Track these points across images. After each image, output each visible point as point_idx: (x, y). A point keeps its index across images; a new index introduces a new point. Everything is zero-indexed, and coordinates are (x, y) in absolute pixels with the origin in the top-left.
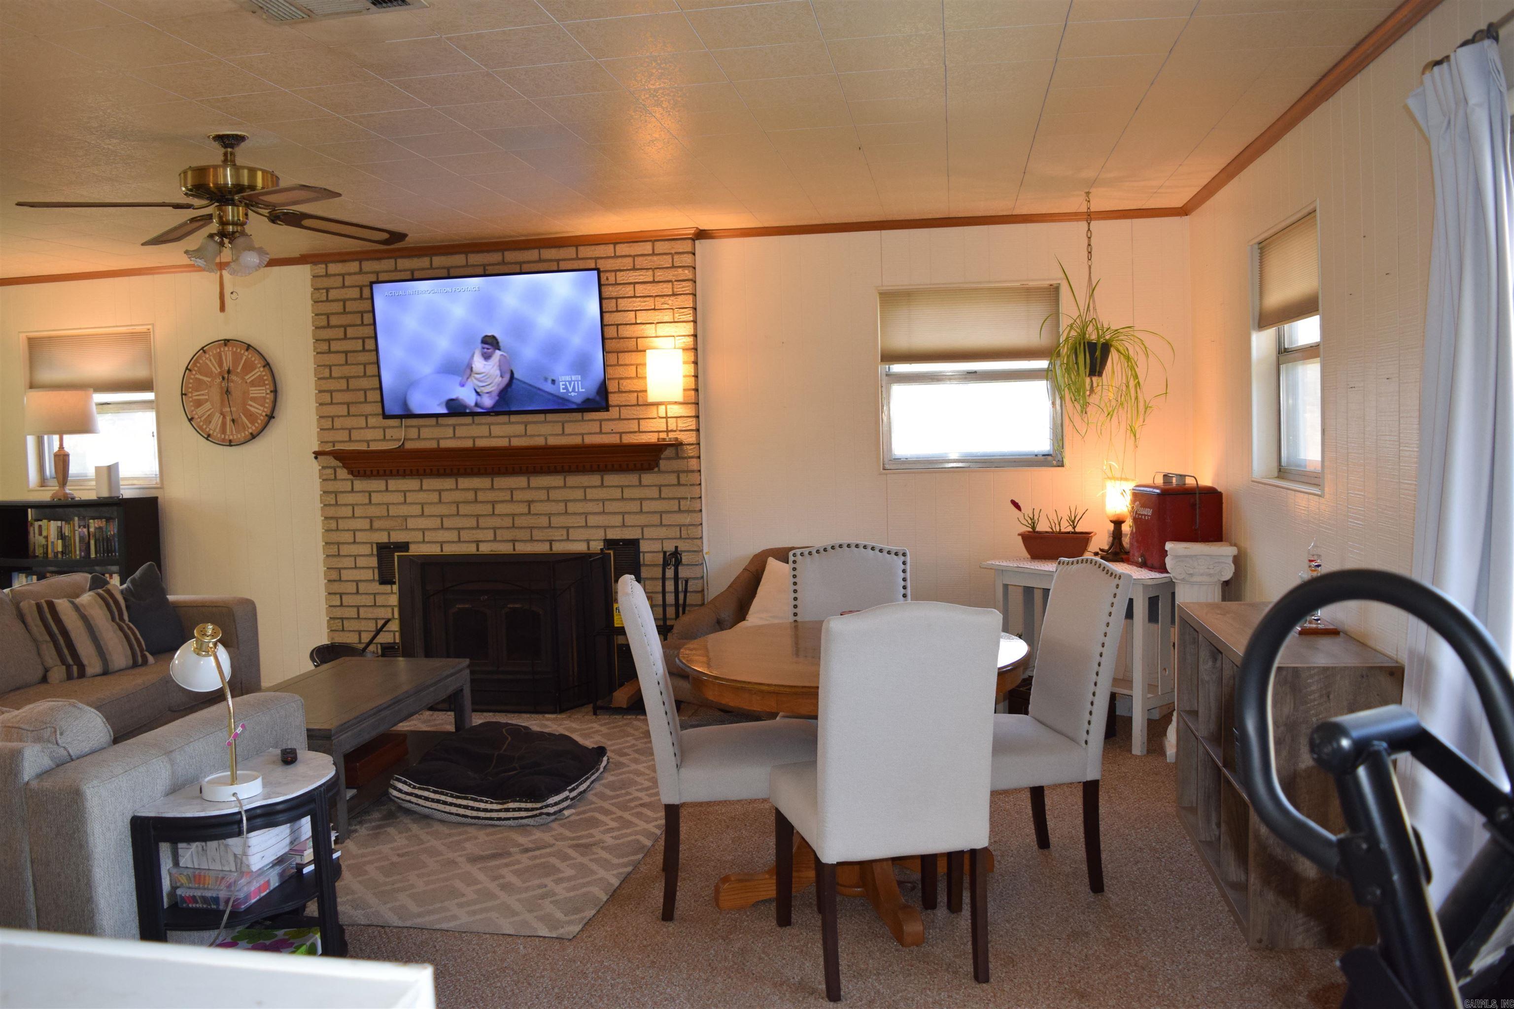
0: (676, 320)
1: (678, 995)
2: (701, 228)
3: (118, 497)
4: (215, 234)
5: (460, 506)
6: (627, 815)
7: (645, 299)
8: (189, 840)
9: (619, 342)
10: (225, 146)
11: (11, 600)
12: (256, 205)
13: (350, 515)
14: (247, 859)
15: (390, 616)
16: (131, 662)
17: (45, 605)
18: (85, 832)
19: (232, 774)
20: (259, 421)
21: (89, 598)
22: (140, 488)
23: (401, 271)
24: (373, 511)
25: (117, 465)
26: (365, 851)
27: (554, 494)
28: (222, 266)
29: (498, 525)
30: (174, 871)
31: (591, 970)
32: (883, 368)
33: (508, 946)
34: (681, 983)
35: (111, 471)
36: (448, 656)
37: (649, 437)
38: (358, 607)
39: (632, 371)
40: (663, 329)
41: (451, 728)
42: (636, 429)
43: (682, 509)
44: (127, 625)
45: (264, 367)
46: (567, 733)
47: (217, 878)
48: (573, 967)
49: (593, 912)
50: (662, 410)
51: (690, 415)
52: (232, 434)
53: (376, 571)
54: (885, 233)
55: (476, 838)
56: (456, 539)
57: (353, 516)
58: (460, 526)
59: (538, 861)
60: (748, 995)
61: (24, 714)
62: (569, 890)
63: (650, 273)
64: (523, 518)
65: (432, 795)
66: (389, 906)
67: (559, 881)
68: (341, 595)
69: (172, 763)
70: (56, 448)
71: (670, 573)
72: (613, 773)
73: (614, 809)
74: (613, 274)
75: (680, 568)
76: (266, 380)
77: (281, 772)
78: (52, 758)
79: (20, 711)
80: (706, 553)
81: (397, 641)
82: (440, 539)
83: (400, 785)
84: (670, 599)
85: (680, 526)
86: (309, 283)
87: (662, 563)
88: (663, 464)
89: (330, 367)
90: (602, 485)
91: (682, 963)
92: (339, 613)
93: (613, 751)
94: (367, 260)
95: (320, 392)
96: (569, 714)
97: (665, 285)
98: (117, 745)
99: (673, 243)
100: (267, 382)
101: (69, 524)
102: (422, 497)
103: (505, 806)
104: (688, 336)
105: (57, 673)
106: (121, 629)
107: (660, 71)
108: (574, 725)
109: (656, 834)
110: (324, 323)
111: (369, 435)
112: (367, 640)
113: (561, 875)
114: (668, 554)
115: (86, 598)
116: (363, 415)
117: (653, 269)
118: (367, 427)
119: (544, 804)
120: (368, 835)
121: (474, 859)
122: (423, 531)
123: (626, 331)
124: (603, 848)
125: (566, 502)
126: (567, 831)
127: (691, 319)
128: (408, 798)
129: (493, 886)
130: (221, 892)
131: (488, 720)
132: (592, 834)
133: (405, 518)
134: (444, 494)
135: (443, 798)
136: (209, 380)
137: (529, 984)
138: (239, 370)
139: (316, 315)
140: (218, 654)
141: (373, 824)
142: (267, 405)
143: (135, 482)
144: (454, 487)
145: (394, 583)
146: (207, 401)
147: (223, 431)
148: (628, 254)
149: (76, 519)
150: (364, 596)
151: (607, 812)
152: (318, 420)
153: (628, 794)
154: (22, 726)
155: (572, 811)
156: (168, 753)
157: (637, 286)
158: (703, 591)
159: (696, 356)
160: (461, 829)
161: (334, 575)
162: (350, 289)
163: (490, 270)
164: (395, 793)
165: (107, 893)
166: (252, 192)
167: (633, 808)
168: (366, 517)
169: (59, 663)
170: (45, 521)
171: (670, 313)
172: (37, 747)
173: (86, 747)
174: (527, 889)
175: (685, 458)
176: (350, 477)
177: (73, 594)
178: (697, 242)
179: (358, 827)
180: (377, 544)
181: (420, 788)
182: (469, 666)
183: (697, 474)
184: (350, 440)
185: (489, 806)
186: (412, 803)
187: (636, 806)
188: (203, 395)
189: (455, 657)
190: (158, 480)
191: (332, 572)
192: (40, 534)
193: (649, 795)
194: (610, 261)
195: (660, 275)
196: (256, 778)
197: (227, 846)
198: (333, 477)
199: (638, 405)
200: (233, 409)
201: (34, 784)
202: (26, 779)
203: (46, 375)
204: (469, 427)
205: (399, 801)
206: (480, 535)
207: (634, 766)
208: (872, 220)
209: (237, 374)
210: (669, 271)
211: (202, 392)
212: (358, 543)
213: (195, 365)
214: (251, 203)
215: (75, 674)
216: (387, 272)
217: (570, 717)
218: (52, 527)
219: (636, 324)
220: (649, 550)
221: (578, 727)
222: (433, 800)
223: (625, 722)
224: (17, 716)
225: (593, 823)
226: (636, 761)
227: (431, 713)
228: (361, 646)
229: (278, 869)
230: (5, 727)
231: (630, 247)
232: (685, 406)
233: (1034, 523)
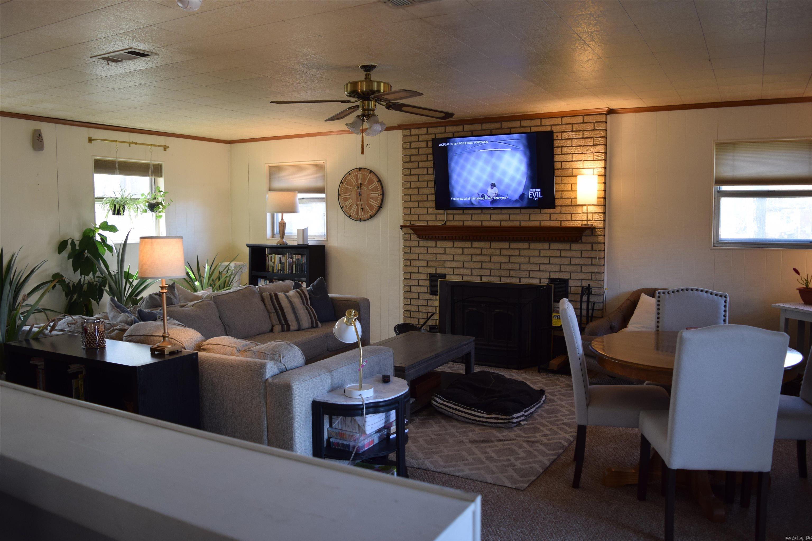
0: (595, 159)
1: (580, 529)
2: (611, 108)
3: (307, 244)
4: (360, 115)
5: (473, 256)
6: (555, 428)
7: (578, 148)
8: (338, 415)
9: (562, 171)
10: (366, 71)
11: (258, 292)
12: (381, 100)
13: (417, 258)
14: (365, 428)
15: (434, 311)
16: (310, 325)
17: (273, 295)
18: (292, 406)
19: (360, 384)
20: (375, 209)
21: (293, 293)
22: (317, 241)
23: (447, 133)
24: (428, 257)
25: (307, 228)
26: (418, 431)
27: (523, 253)
28: (363, 131)
29: (492, 267)
30: (330, 429)
31: (533, 508)
32: (715, 188)
33: (489, 489)
34: (582, 523)
35: (304, 232)
36: (463, 335)
37: (577, 223)
38: (419, 306)
39: (569, 187)
40: (587, 164)
41: (463, 372)
42: (570, 219)
43: (593, 264)
44: (310, 307)
45: (378, 182)
46: (523, 381)
47: (350, 435)
48: (523, 505)
49: (535, 478)
50: (584, 209)
51: (600, 212)
52: (361, 215)
53: (429, 288)
54: (721, 109)
55: (474, 431)
56: (470, 274)
57: (419, 259)
58: (473, 267)
59: (506, 447)
60: (619, 535)
61: (267, 347)
62: (522, 464)
63: (581, 133)
64: (506, 264)
65: (453, 406)
66: (429, 460)
67: (517, 459)
68: (410, 299)
69: (332, 377)
70: (280, 220)
71: (585, 298)
72: (547, 404)
73: (548, 424)
74: (561, 134)
75: (590, 296)
76: (379, 188)
77: (382, 386)
78: (279, 369)
79: (264, 345)
80: (606, 289)
81: (438, 324)
82: (462, 273)
83: (437, 399)
84: (584, 313)
85: (592, 273)
86: (401, 139)
87: (581, 293)
88: (584, 238)
89: (410, 182)
90: (549, 249)
91: (582, 512)
92: (409, 308)
93: (548, 393)
94: (431, 127)
95: (405, 195)
96: (524, 371)
97: (589, 140)
98: (307, 365)
99: (595, 116)
100: (379, 190)
101: (284, 256)
102: (454, 251)
103: (490, 416)
104: (601, 168)
105: (278, 328)
106: (307, 309)
107: (595, 22)
108: (528, 377)
109: (570, 440)
110: (408, 160)
111: (428, 218)
112: (423, 323)
113: (518, 456)
114: (584, 288)
115: (292, 293)
116: (425, 207)
117: (583, 131)
118: (427, 214)
119: (511, 417)
120: (420, 423)
121: (473, 442)
122: (454, 268)
123: (566, 165)
124: (541, 444)
125: (529, 257)
126: (522, 433)
127: (604, 158)
128: (441, 406)
129: (482, 457)
130: (351, 443)
131: (481, 370)
132: (535, 436)
133: (445, 261)
134: (465, 250)
135: (458, 408)
136: (352, 188)
137: (500, 511)
138: (366, 183)
139: (404, 156)
140: (356, 325)
141: (423, 417)
142: (378, 201)
143: (315, 237)
144: (470, 246)
145: (437, 295)
146: (350, 198)
147: (357, 214)
148: (569, 123)
149: (287, 254)
150: (422, 300)
151: (544, 426)
152: (403, 210)
153: (556, 417)
154: (266, 352)
155: (526, 422)
156: (330, 371)
157: (573, 140)
158: (603, 309)
159: (605, 179)
160: (467, 425)
161: (408, 289)
162: (422, 142)
163: (494, 132)
164: (434, 403)
165: (300, 436)
166: (379, 94)
167: (558, 425)
168: (425, 260)
169: (278, 323)
170: (274, 255)
171: (591, 155)
172: (272, 363)
173: (293, 365)
174: (500, 461)
175: (597, 236)
176: (418, 239)
177: (286, 291)
178: (608, 116)
179: (415, 418)
180: (430, 274)
181: (447, 402)
182: (474, 341)
183: (603, 245)
184: (419, 220)
185: (482, 415)
186: (443, 409)
187: (560, 424)
188: (348, 195)
189: (467, 335)
190: (326, 237)
191: (407, 287)
192: (271, 261)
193: (568, 419)
194: (559, 127)
195: (586, 134)
196: (371, 388)
197: (355, 420)
198: (409, 238)
199: (571, 206)
200: (362, 203)
201: (270, 380)
202: (267, 377)
203: (276, 185)
204: (479, 215)
205: (436, 407)
206: (482, 272)
207: (559, 402)
208: (712, 102)
209: (365, 185)
210: (592, 132)
211: (348, 194)
212: (420, 273)
213: (345, 180)
214: (378, 100)
215: (286, 329)
216: (440, 133)
217: (525, 372)
218: (276, 258)
219: (572, 161)
220: (574, 285)
221: (529, 378)
222: (453, 409)
223: (556, 378)
224: (264, 347)
225: (537, 430)
226: (561, 400)
227: (453, 363)
228: (419, 326)
229: (378, 435)
230: (258, 352)
231: (570, 119)
232: (598, 207)
233: (807, 283)
